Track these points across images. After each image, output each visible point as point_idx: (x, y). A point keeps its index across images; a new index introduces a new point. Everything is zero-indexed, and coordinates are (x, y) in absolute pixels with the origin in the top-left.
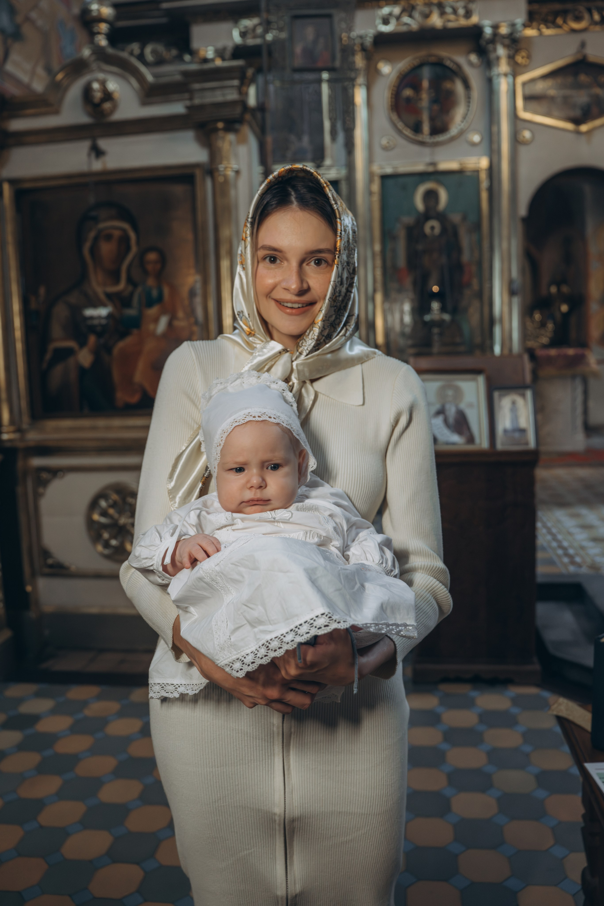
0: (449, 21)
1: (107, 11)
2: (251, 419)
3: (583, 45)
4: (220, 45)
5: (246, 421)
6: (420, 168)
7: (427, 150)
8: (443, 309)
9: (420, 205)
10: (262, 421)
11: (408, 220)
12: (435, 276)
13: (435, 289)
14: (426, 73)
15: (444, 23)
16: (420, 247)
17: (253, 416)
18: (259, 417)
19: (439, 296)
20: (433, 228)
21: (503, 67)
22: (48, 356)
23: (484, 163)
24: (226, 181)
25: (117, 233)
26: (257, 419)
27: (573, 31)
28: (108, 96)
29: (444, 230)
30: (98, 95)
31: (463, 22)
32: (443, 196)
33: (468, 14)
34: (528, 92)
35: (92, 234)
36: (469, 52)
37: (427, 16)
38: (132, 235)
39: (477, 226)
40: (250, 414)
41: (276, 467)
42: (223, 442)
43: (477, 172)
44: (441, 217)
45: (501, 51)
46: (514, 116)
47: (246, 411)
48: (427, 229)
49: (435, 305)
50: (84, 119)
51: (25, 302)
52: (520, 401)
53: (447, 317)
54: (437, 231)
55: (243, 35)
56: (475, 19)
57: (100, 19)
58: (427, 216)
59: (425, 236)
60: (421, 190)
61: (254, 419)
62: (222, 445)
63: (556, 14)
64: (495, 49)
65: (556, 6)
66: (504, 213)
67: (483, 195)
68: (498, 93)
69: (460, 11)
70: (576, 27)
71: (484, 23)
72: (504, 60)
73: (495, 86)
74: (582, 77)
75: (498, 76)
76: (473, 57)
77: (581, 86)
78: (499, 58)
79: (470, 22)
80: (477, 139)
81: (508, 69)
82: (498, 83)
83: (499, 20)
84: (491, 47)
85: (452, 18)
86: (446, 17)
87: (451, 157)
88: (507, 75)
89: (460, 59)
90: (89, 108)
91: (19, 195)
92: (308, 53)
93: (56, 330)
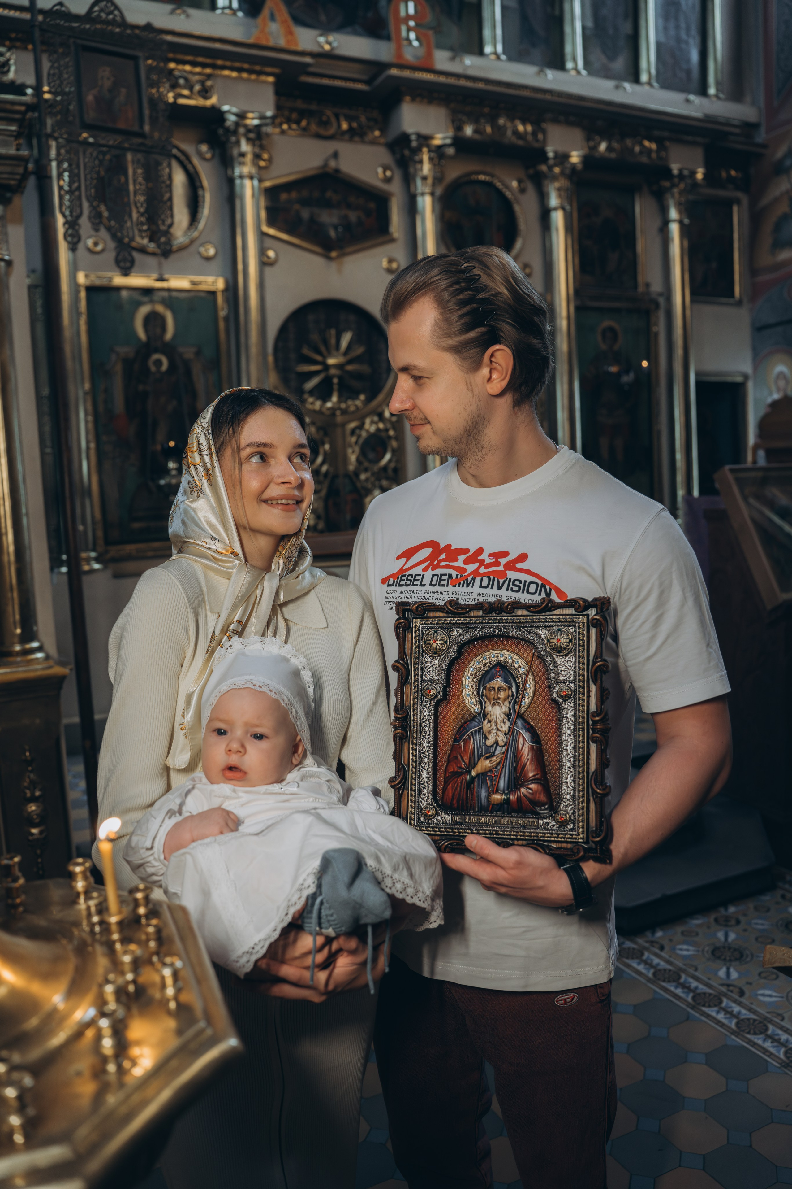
0: (180, 95)
2: (251, 686)
3: (336, 155)
5: (244, 686)
7: (152, 260)
9: (142, 334)
10: (260, 692)
11: (126, 351)
13: (172, 443)
16: (142, 387)
17: (254, 684)
18: (259, 686)
20: (158, 363)
21: (248, 167)
23: (220, 284)
26: (257, 688)
27: (319, 136)
29: (172, 365)
31: (201, 102)
32: (170, 322)
33: (205, 93)
34: (273, 202)
36: (201, 142)
39: (216, 364)
40: (252, 681)
41: (259, 737)
42: (216, 701)
43: (213, 293)
44: (169, 349)
45: (245, 147)
46: (260, 232)
47: (249, 677)
48: (151, 364)
49: (171, 465)
54: (164, 367)
56: (213, 101)
58: (150, 348)
59: (150, 372)
60: (143, 311)
61: (253, 687)
62: (214, 704)
63: (301, 113)
64: (238, 143)
65: (300, 104)
66: (254, 350)
67: (222, 325)
68: (242, 198)
69: (197, 87)
70: (322, 132)
71: (226, 108)
72: (249, 158)
73: (238, 189)
74: (329, 194)
75: (241, 177)
76: (204, 148)
77: (328, 205)
78: (243, 155)
79: (209, 103)
80: (212, 252)
81: (254, 171)
82: (242, 186)
83: (245, 108)
84: (233, 139)
85: (186, 92)
86: (178, 90)
87: (181, 272)
88: (251, 178)
89: (189, 148)
92: (105, 105)
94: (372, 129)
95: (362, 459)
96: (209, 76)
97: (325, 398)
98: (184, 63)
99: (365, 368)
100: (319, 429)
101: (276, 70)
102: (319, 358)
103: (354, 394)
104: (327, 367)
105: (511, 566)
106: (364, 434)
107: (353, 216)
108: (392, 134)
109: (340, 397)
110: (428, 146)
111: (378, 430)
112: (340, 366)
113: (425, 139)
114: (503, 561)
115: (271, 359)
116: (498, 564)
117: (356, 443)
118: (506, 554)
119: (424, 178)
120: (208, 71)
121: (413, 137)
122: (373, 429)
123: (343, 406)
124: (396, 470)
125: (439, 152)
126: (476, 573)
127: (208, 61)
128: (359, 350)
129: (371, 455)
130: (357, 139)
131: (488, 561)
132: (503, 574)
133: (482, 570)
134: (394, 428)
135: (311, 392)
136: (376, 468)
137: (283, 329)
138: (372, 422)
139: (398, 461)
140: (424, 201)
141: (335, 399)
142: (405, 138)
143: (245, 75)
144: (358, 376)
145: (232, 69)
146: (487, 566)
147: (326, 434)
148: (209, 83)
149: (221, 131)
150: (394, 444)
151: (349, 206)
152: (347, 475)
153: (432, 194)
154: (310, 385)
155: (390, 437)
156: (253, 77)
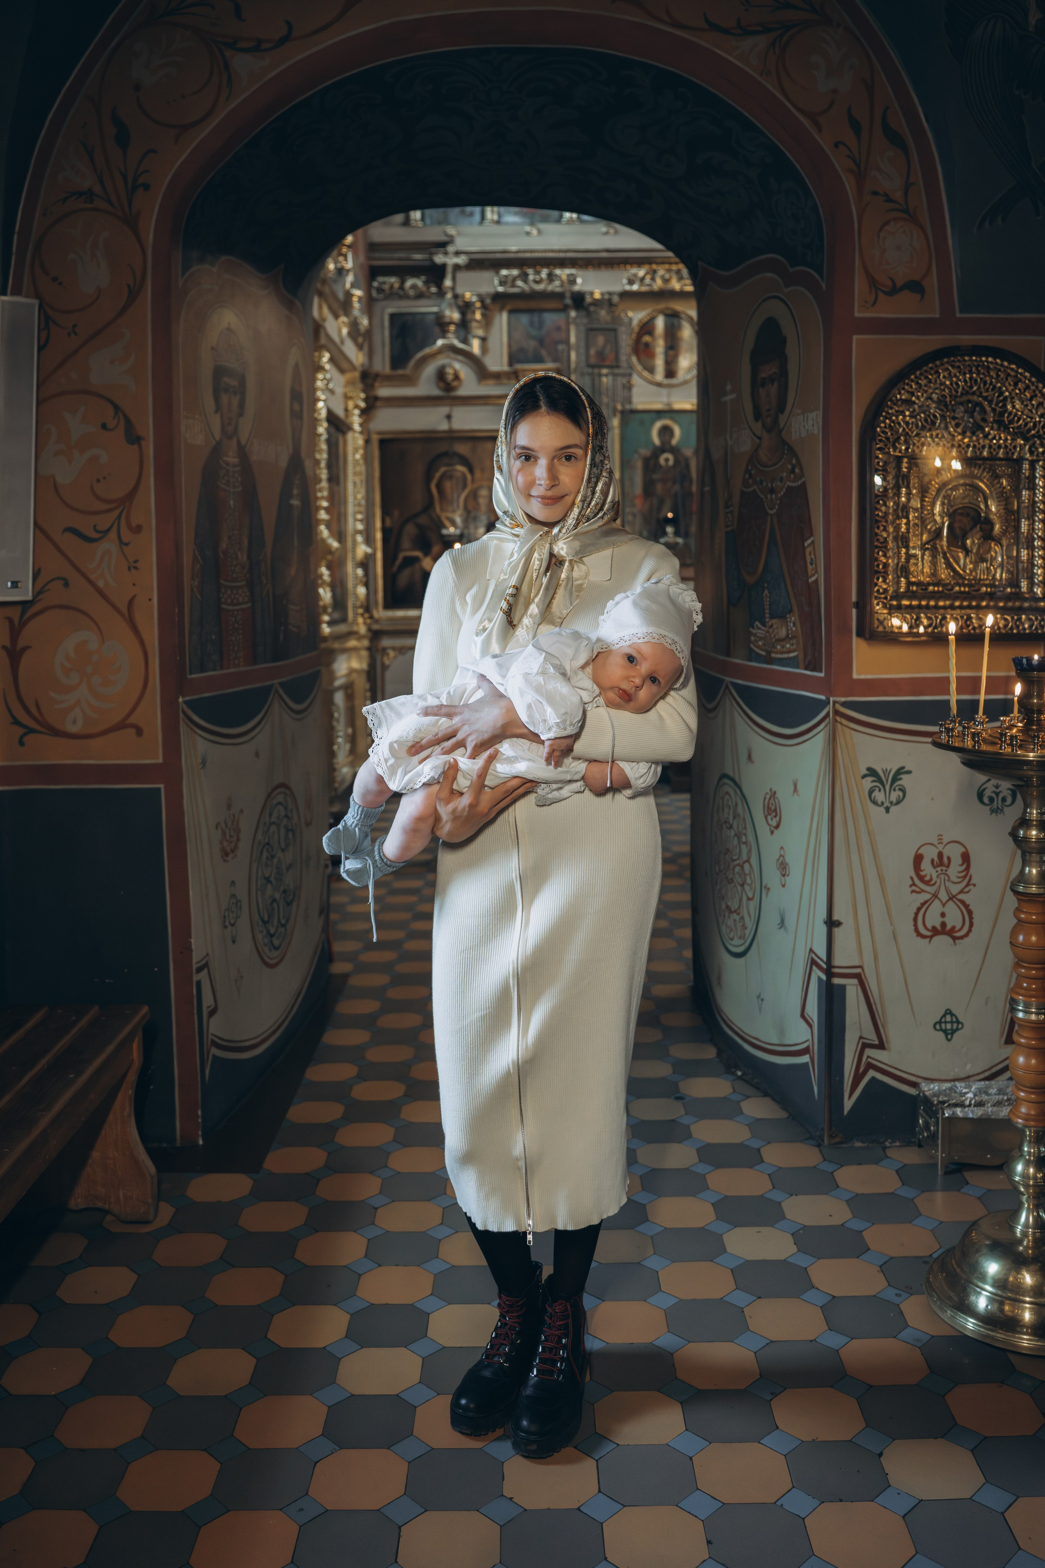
1: (455, 316)
6: (658, 406)
7: (664, 391)
8: (677, 533)
9: (656, 441)
11: (645, 452)
12: (668, 503)
13: (670, 515)
15: (682, 286)
16: (656, 476)
19: (673, 522)
20: (667, 460)
22: (398, 562)
28: (457, 377)
29: (677, 461)
30: (450, 377)
32: (677, 431)
35: (438, 475)
37: (667, 280)
38: (469, 476)
44: (674, 450)
48: (662, 461)
49: (670, 530)
50: (436, 392)
51: (383, 521)
53: (680, 540)
54: (671, 463)
55: (502, 283)
57: (451, 322)
58: (662, 450)
59: (661, 466)
60: (658, 425)
90: (442, 385)
91: (383, 443)
92: (600, 355)
93: (406, 543)
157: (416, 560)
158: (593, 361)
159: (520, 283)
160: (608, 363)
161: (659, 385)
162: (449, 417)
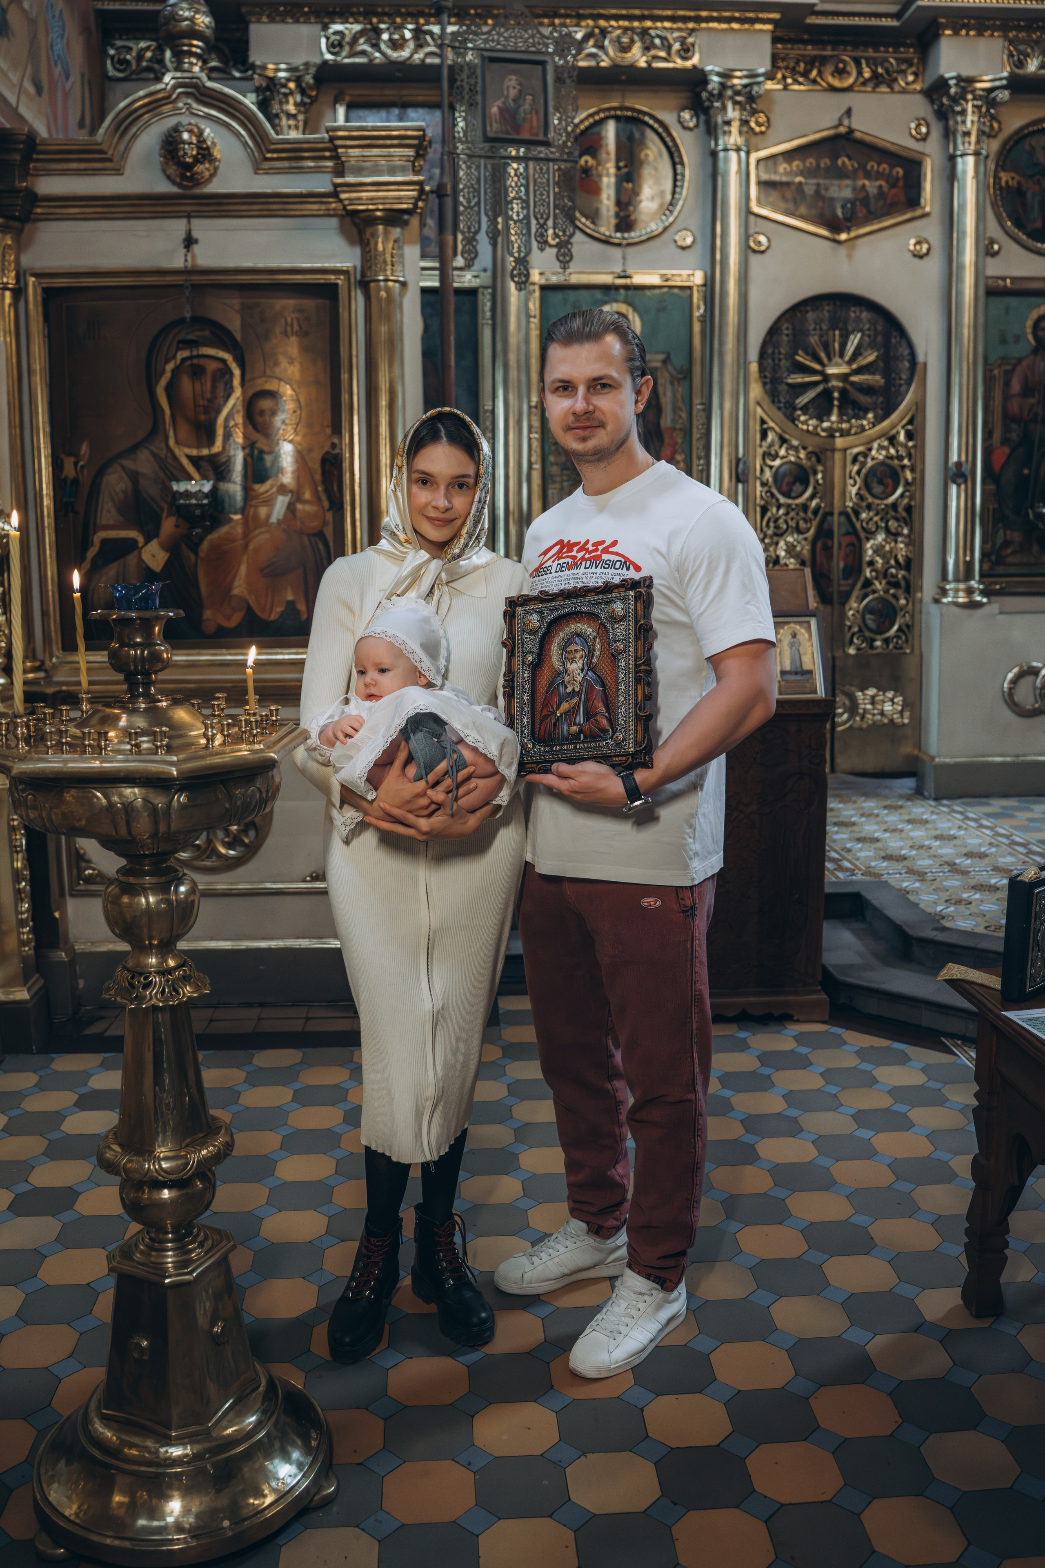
0: (656, 58)
1: (203, 20)
3: (849, 112)
4: (298, 61)
6: (604, 278)
7: (617, 252)
14: (610, 131)
15: (650, 61)
21: (734, 138)
22: (92, 553)
23: (698, 278)
24: (390, 299)
25: (212, 366)
27: (833, 89)
28: (205, 153)
30: (191, 153)
31: (679, 63)
33: (686, 51)
34: (765, 177)
35: (170, 367)
36: (683, 109)
37: (625, 49)
38: (236, 371)
39: (686, 374)
43: (687, 289)
45: (732, 113)
46: (747, 213)
50: (164, 187)
52: (802, 632)
55: (335, 46)
56: (695, 60)
57: (193, 33)
63: (811, 62)
64: (724, 108)
65: (811, 51)
66: (729, 358)
67: (697, 327)
68: (726, 174)
69: (677, 46)
70: (836, 83)
71: (709, 68)
72: (735, 125)
73: (721, 164)
74: (843, 160)
75: (726, 150)
76: (686, 115)
77: (841, 174)
78: (728, 123)
79: (689, 64)
80: (689, 240)
81: (740, 141)
82: (727, 160)
83: (731, 66)
84: (717, 104)
85: (662, 54)
86: (653, 52)
87: (650, 266)
88: (738, 150)
89: (669, 118)
90: (172, 170)
91: (50, 295)
92: (509, 115)
93: (107, 512)
94: (904, 72)
95: (864, 492)
96: (692, 31)
97: (822, 414)
98: (662, 19)
99: (876, 379)
100: (809, 455)
101: (776, 16)
102: (817, 367)
103: (860, 411)
104: (826, 378)
105: (606, 551)
106: (870, 463)
107: (871, 187)
108: (930, 79)
109: (841, 414)
110: (973, 92)
111: (889, 457)
112: (844, 377)
113: (966, 82)
114: (600, 548)
115: (754, 367)
116: (597, 550)
117: (859, 473)
118: (603, 542)
119: (967, 134)
120: (691, 25)
121: (952, 82)
122: (881, 456)
123: (844, 426)
124: (909, 509)
125: (988, 99)
126: (583, 559)
127: (692, 14)
128: (871, 357)
129: (878, 489)
130: (884, 89)
131: (591, 548)
132: (599, 557)
133: (587, 556)
134: (910, 456)
135: (805, 409)
136: (883, 504)
137: (773, 331)
138: (881, 447)
139: (912, 498)
140: (964, 163)
141: (834, 418)
142: (941, 84)
143: (735, 26)
144: (868, 390)
145: (719, 20)
146: (590, 552)
147: (819, 461)
148: (690, 40)
149: (704, 95)
150: (909, 475)
151: (868, 175)
152: (844, 513)
153: (977, 154)
154: (803, 400)
155: (903, 467)
156: (747, 26)
157: (130, 546)
158: (494, 129)
159: (363, 45)
160: (525, 136)
161: (606, 242)
162: (189, 242)
